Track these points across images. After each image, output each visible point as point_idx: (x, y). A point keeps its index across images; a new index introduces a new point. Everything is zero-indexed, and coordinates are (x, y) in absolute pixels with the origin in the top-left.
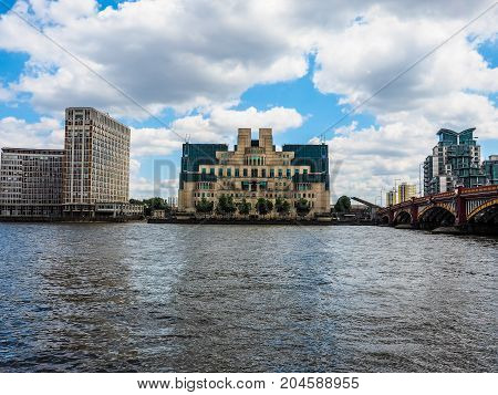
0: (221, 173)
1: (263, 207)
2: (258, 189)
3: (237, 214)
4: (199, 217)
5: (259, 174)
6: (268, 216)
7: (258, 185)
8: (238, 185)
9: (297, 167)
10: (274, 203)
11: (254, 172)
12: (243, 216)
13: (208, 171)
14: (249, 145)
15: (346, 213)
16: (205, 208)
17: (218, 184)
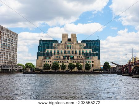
0: (55, 52)
1: (71, 67)
2: (70, 59)
3: (60, 70)
4: (44, 71)
5: (71, 53)
6: (73, 70)
7: (70, 58)
8: (62, 57)
9: (86, 50)
10: (76, 65)
11: (69, 52)
12: (62, 70)
13: (50, 52)
14: (67, 40)
15: (107, 69)
16: (47, 67)
17: (53, 57)
